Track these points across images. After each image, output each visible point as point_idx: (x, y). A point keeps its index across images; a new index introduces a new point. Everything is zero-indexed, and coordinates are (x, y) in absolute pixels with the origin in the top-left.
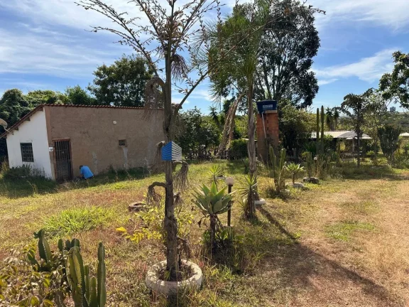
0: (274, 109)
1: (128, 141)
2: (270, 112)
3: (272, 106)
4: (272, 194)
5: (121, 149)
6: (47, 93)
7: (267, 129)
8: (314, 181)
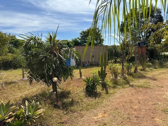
0: (144, 45)
1: (94, 56)
2: (143, 46)
3: (143, 44)
4: (141, 70)
5: (92, 58)
6: (66, 41)
7: (142, 52)
8: (156, 68)
